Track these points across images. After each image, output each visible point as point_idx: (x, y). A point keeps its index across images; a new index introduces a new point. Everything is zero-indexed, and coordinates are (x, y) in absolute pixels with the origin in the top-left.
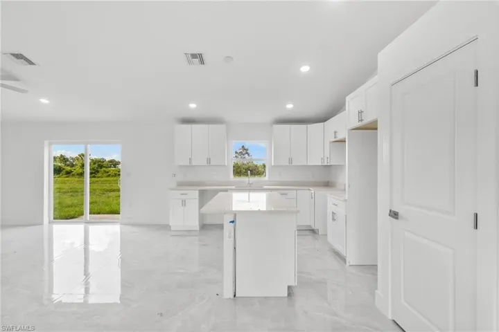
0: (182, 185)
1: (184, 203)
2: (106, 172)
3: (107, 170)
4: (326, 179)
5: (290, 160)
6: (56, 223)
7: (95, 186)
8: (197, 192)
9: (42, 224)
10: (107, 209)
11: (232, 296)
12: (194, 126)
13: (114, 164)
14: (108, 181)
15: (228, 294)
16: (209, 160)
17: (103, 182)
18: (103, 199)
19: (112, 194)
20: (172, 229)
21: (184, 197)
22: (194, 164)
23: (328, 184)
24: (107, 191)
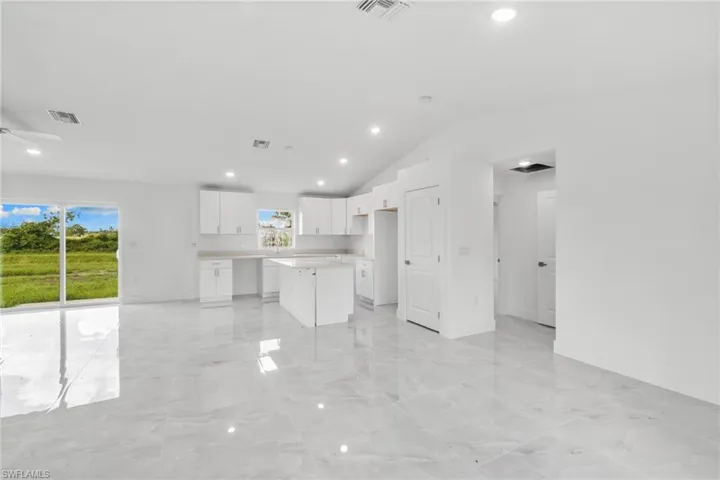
1: (217, 273)
4: (345, 247)
5: (317, 230)
8: (231, 261)
12: (223, 194)
16: (239, 229)
21: (216, 267)
22: (223, 232)
23: (346, 252)
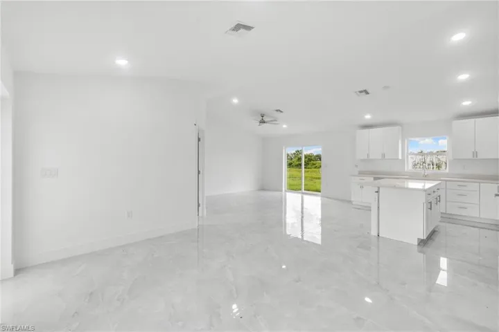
0: (362, 173)
2: (314, 164)
3: (315, 162)
5: (475, 154)
6: (289, 192)
7: (307, 174)
8: (372, 178)
9: (282, 191)
10: (315, 188)
11: (377, 235)
12: (372, 130)
13: (319, 157)
14: (315, 171)
15: (374, 233)
16: (384, 155)
17: (311, 172)
18: (311, 183)
19: (317, 180)
20: (354, 203)
22: (371, 157)
24: (314, 178)
